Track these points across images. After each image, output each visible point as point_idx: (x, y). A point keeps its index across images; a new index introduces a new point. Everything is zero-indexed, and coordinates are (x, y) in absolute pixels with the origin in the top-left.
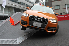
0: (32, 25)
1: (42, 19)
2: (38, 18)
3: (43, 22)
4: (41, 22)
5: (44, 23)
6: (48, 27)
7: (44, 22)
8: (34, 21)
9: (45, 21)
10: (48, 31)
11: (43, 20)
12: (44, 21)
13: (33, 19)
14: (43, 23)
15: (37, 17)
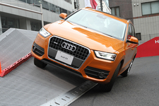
0: (54, 58)
1: (77, 46)
2: (69, 43)
3: (78, 53)
4: (74, 55)
5: (79, 57)
6: (88, 67)
7: (81, 54)
8: (59, 49)
9: (82, 51)
10: (87, 77)
11: (79, 50)
12: (80, 52)
13: (58, 45)
14: (77, 56)
15: (66, 41)
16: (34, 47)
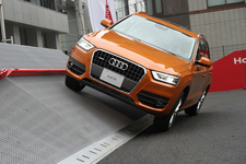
1: (130, 64)
3: (130, 73)
4: (124, 74)
5: (132, 78)
6: (142, 91)
7: (134, 74)
8: (106, 67)
10: (140, 104)
11: (132, 69)
13: (104, 61)
14: (128, 77)
15: (115, 57)
16: (69, 63)
